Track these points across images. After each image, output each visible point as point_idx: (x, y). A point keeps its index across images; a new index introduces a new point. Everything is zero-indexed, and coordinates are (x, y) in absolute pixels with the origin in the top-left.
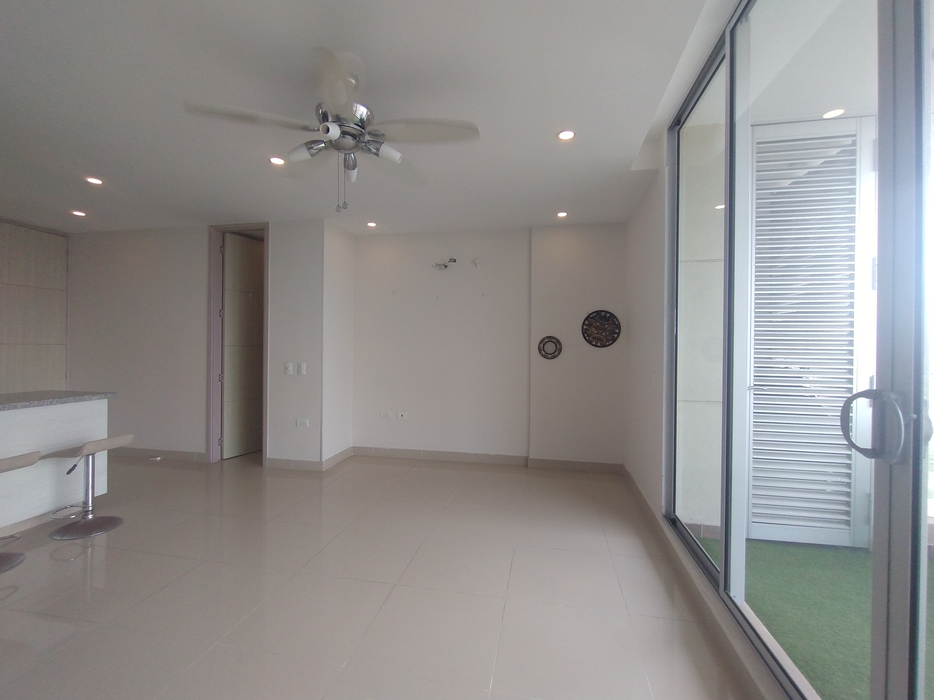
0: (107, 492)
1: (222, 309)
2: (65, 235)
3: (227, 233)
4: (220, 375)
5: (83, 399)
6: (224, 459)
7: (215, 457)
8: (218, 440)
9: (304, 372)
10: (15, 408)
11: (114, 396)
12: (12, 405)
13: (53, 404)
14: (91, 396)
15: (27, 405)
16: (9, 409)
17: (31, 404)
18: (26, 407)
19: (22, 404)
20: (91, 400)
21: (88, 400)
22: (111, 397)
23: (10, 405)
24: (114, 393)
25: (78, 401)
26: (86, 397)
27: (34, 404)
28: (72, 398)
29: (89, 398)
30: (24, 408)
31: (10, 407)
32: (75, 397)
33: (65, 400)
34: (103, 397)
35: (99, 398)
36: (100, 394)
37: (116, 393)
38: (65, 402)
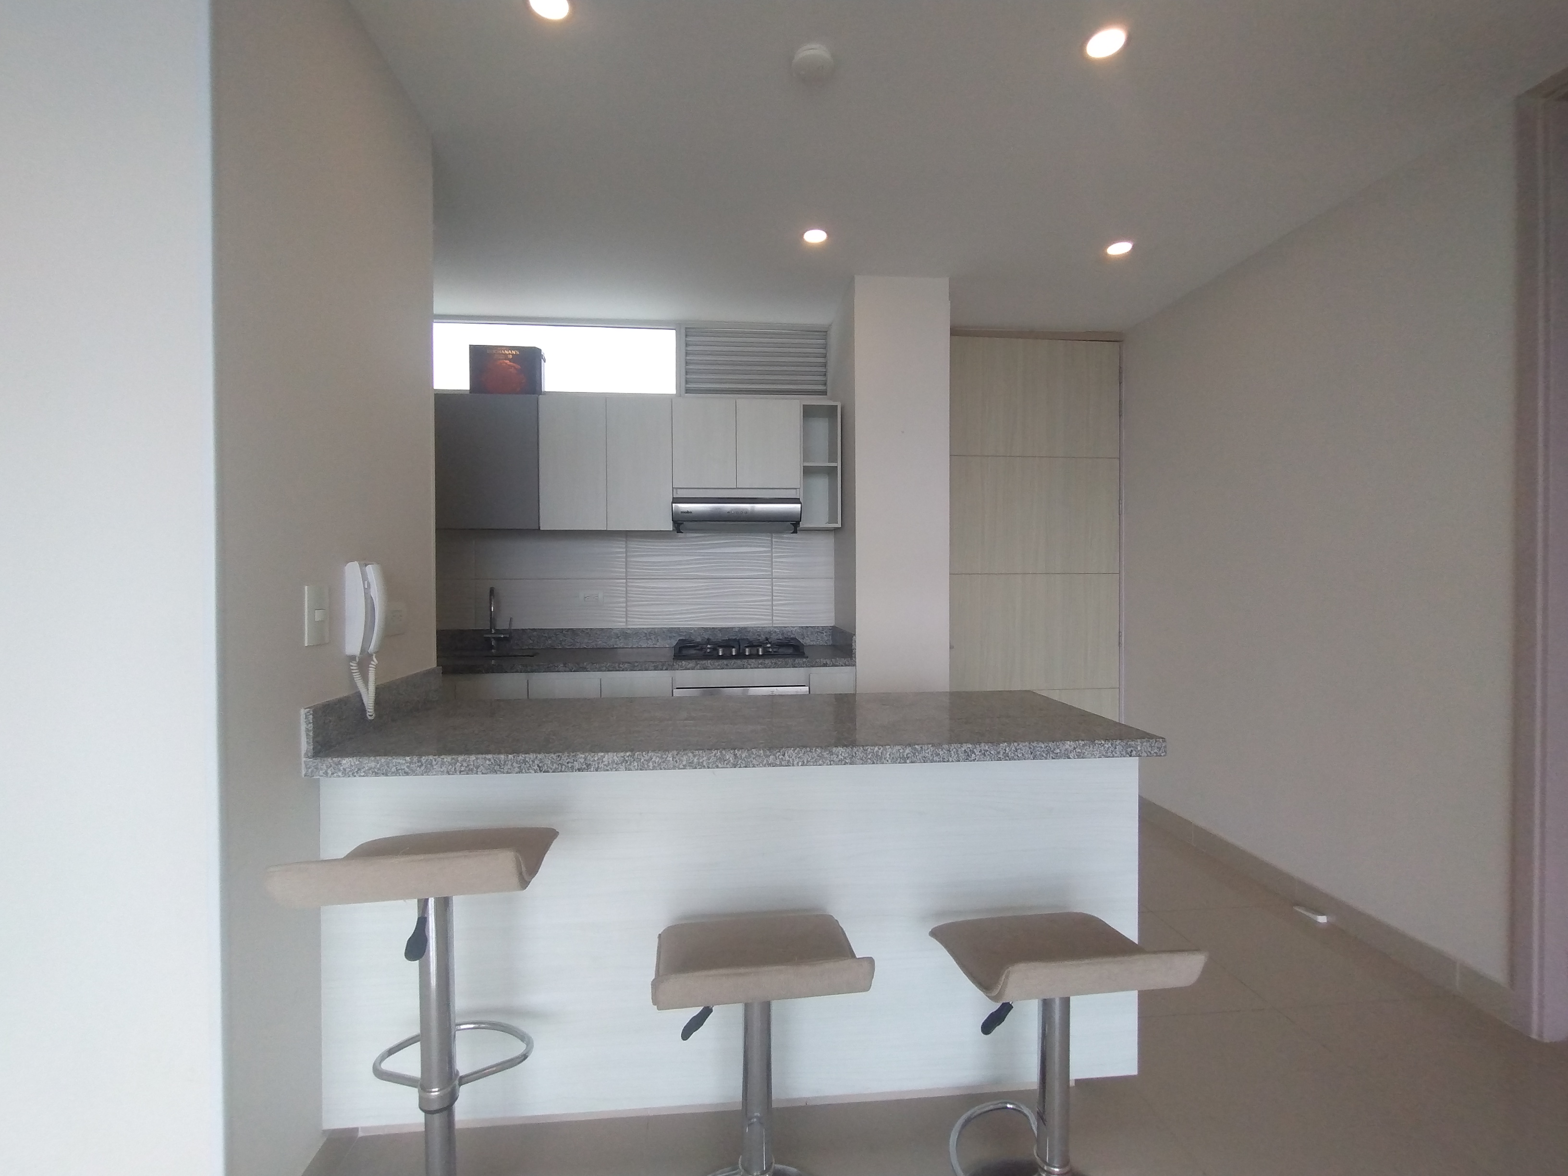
0: (1135, 1073)
2: (1115, 339)
5: (1058, 751)
10: (878, 762)
11: (1156, 751)
12: (869, 750)
13: (974, 760)
14: (1083, 742)
15: (905, 754)
16: (864, 761)
17: (917, 754)
18: (904, 760)
19: (894, 751)
20: (1080, 756)
21: (1071, 755)
22: (1148, 756)
23: (867, 750)
24: (1156, 741)
25: (1043, 756)
26: (1067, 746)
27: (923, 754)
28: (1026, 746)
29: (1075, 748)
30: (899, 763)
31: (865, 756)
32: (1035, 744)
33: (1005, 750)
34: (1120, 752)
35: (1107, 753)
36: (1112, 740)
37: (1161, 740)
38: (1007, 757)
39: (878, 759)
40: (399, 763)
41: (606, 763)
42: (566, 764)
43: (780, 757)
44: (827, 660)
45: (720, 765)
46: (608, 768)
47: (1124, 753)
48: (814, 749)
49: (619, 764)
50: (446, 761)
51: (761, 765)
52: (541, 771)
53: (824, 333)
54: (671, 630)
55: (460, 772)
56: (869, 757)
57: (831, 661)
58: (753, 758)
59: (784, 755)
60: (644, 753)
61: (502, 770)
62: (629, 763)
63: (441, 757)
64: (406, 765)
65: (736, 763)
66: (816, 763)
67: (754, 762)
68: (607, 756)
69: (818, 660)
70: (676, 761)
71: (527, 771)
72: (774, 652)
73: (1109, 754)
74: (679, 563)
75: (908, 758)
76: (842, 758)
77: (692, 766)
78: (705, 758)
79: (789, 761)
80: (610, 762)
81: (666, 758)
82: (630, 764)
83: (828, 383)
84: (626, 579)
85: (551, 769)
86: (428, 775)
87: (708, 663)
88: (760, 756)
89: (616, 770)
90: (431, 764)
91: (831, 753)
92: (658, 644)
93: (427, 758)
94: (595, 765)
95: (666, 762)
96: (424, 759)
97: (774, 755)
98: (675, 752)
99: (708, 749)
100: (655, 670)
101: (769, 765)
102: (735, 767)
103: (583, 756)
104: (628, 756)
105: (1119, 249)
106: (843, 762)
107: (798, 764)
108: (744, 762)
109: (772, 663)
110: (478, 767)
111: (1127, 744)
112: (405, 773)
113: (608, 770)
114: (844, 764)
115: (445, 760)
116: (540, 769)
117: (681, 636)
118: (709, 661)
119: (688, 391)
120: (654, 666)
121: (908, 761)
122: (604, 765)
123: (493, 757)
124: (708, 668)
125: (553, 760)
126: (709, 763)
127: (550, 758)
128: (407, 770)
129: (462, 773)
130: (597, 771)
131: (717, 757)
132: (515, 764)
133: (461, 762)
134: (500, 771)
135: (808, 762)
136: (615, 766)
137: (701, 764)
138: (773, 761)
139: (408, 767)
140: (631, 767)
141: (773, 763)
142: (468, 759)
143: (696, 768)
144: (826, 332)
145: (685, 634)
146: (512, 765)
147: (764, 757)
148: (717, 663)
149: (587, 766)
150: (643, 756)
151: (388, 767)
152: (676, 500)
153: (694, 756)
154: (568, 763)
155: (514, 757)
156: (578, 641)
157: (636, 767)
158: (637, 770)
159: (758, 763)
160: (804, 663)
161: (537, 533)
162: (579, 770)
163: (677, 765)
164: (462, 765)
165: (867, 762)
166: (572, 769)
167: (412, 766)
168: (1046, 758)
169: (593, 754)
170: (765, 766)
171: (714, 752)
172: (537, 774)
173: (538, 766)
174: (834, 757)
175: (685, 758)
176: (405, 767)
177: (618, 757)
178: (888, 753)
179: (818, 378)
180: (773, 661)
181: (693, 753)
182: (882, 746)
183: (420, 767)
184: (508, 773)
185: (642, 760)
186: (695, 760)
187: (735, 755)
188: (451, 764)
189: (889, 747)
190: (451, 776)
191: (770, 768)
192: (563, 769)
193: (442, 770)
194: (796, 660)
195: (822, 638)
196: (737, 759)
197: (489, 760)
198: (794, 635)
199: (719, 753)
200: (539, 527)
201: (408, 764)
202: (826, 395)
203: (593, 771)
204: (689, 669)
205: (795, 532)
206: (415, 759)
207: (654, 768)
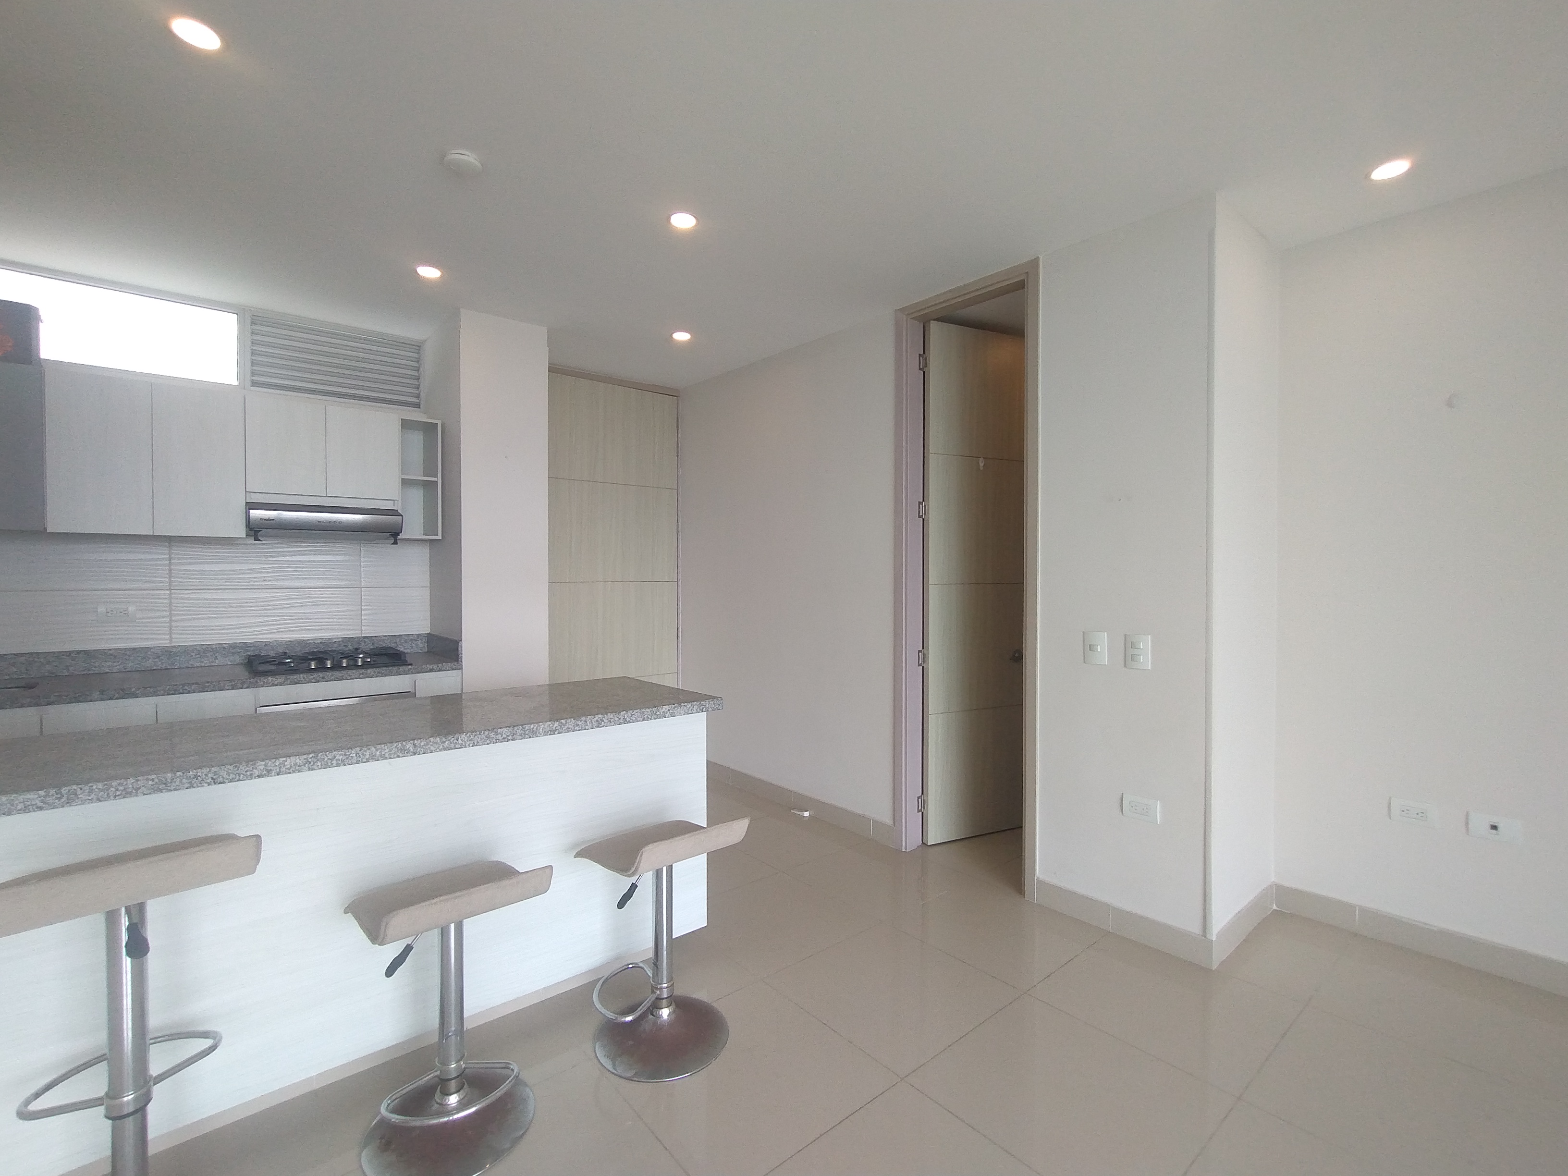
0: (706, 925)
1: (923, 501)
2: (673, 394)
3: (931, 321)
4: (919, 651)
5: (658, 713)
6: (929, 844)
7: (911, 840)
8: (917, 798)
9: (1146, 660)
10: (534, 736)
11: (717, 706)
12: (527, 728)
13: (603, 726)
14: (674, 706)
15: (554, 727)
16: (523, 737)
17: (563, 726)
18: (553, 732)
19: (546, 726)
20: (672, 715)
21: (667, 716)
22: (712, 710)
23: (525, 728)
24: (717, 700)
25: (649, 718)
26: (664, 710)
27: (567, 726)
28: (638, 712)
29: (669, 710)
30: (550, 735)
31: (524, 732)
32: (644, 710)
33: (624, 716)
34: (696, 709)
35: (688, 711)
36: (691, 702)
37: (720, 699)
38: (625, 722)
39: (533, 734)
40: (29, 799)
41: (288, 766)
42: (244, 773)
43: (454, 742)
44: (433, 665)
45: (401, 755)
46: (291, 771)
47: (699, 710)
48: (483, 732)
49: (302, 766)
50: (96, 788)
51: (438, 750)
52: (215, 783)
53: (418, 347)
54: (233, 646)
55: (115, 797)
56: (527, 733)
57: (438, 666)
58: (431, 745)
59: (457, 740)
60: (328, 753)
61: (169, 788)
62: (312, 763)
63: (89, 785)
64: (40, 799)
65: (415, 751)
66: (484, 743)
67: (432, 748)
68: (288, 760)
69: (424, 666)
70: (360, 757)
71: (199, 785)
72: (374, 661)
73: (690, 712)
74: (249, 571)
75: (556, 730)
76: (506, 736)
77: (374, 759)
78: (387, 751)
79: (462, 744)
80: (293, 765)
81: (350, 755)
82: (314, 764)
83: (423, 395)
84: (170, 589)
85: (227, 779)
86: (71, 806)
87: (301, 676)
88: (436, 743)
89: (299, 772)
90: (76, 794)
91: (497, 734)
92: (217, 661)
93: (69, 788)
94: (276, 770)
95: (350, 758)
96: (64, 790)
97: (449, 741)
98: (358, 749)
99: (389, 743)
100: (233, 689)
101: (445, 749)
102: (414, 755)
103: (264, 763)
104: (311, 758)
105: (681, 337)
106: (506, 739)
107: (469, 745)
108: (422, 749)
109: (375, 672)
110: (137, 789)
111: (700, 703)
112: (37, 807)
113: (290, 773)
114: (507, 741)
115: (94, 787)
116: (214, 782)
117: (248, 651)
118: (301, 675)
119: (254, 384)
120: (232, 685)
121: (556, 733)
122: (286, 768)
123: (158, 777)
124: (300, 682)
125: (230, 771)
126: (390, 755)
127: (225, 769)
128: (41, 804)
129: (117, 798)
130: (278, 775)
131: (398, 748)
132: (184, 780)
133: (116, 786)
134: (167, 789)
135: (478, 742)
136: (297, 768)
137: (383, 756)
138: (448, 746)
139: (42, 801)
140: (315, 767)
141: (448, 747)
142: (125, 783)
143: (378, 760)
144: (420, 346)
145: (252, 649)
146: (181, 781)
147: (440, 743)
148: (310, 676)
149: (268, 772)
150: (326, 755)
151: (13, 805)
152: (251, 506)
153: (377, 750)
154: (246, 772)
155: (183, 773)
156: (96, 664)
157: (320, 767)
158: (321, 769)
159: (435, 749)
160: (409, 670)
161: (41, 534)
162: (259, 776)
163: (360, 759)
164: (117, 790)
165: (525, 737)
166: (251, 777)
167: (47, 799)
168: (651, 719)
169: (274, 760)
170: (441, 750)
171: (395, 744)
172: (210, 786)
173: (212, 778)
174: (499, 737)
175: (368, 753)
176: (37, 802)
177: (300, 760)
178: (541, 729)
179: (412, 391)
180: (376, 671)
181: (375, 748)
182: (537, 723)
183: (59, 799)
184: (175, 790)
185: (326, 759)
186: (378, 753)
187: (414, 744)
188: (102, 790)
189: (542, 723)
190: (103, 803)
191: (446, 752)
192: (241, 778)
193: (90, 798)
194: (401, 668)
195: (417, 645)
196: (416, 748)
197: (153, 780)
198: (386, 643)
199: (400, 745)
200: (45, 529)
201: (43, 798)
202: (420, 408)
203: (275, 776)
204: (277, 685)
205: (395, 543)
206: (52, 792)
207: (338, 765)
